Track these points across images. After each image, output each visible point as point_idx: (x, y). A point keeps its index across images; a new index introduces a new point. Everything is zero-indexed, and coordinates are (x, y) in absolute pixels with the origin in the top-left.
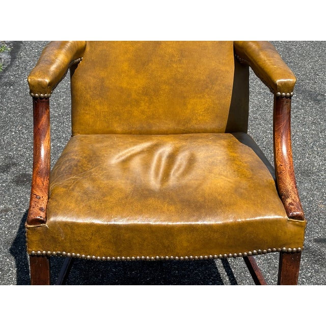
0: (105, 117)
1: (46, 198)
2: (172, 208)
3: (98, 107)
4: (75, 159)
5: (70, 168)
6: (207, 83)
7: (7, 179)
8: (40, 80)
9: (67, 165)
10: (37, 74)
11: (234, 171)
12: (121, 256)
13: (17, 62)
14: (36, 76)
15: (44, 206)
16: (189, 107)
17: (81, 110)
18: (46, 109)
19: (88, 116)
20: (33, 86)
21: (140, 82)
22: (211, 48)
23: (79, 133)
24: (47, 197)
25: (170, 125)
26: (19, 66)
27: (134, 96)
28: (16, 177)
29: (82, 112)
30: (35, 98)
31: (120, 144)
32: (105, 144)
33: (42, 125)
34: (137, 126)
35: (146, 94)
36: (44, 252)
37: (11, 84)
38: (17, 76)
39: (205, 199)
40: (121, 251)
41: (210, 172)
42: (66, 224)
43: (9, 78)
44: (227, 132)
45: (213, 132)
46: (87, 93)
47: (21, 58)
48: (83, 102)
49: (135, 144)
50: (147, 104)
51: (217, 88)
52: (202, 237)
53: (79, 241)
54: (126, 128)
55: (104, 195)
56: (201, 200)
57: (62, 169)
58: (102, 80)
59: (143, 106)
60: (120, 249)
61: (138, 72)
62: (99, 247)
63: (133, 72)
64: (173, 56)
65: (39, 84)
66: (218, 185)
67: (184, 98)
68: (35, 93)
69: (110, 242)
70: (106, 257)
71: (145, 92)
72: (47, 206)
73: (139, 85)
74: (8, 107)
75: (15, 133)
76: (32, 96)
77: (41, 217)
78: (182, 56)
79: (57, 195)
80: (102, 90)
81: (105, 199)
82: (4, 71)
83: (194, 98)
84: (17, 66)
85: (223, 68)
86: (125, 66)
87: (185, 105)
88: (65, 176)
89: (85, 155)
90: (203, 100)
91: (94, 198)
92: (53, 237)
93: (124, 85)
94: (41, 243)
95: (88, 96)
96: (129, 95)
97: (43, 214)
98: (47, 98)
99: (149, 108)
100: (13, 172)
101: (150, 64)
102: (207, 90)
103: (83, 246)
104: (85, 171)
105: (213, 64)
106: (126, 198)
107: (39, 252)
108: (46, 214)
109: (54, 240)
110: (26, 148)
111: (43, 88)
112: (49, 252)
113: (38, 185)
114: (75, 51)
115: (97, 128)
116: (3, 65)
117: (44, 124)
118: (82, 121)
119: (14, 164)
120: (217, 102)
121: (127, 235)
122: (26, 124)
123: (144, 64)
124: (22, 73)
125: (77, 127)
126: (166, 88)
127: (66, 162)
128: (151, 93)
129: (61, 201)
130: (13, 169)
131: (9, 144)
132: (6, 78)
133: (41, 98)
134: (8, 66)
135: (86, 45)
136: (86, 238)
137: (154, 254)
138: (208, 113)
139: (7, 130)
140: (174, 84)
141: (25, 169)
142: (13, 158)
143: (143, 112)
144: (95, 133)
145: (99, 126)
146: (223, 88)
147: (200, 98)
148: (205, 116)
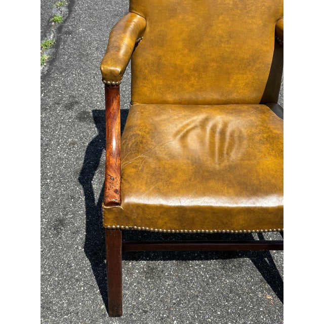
0: (160, 89)
1: (119, 179)
2: (231, 191)
3: (155, 81)
4: (139, 134)
5: (136, 145)
6: (250, 61)
7: (72, 115)
8: (112, 68)
9: (133, 141)
10: (109, 62)
12: (184, 229)
13: (73, 15)
14: (109, 65)
15: (118, 187)
16: (233, 81)
17: (140, 83)
18: (117, 95)
19: (146, 89)
20: (106, 75)
21: (192, 60)
22: (256, 31)
23: (137, 102)
24: (120, 177)
25: (214, 96)
26: (74, 18)
27: (186, 71)
28: (79, 114)
29: (141, 84)
30: (107, 86)
31: (176, 117)
32: (163, 117)
33: (113, 109)
35: (196, 70)
36: (118, 226)
37: (69, 33)
38: (74, 26)
39: (260, 182)
40: (184, 226)
42: (138, 206)
43: (68, 28)
44: (261, 103)
45: (249, 103)
46: (146, 68)
47: (76, 11)
48: (142, 77)
49: (188, 117)
50: (197, 79)
51: (258, 66)
52: (257, 217)
53: (149, 219)
55: (170, 177)
56: (256, 182)
57: (130, 145)
58: (160, 57)
59: (193, 80)
60: (184, 225)
61: (190, 50)
62: (166, 223)
63: (186, 51)
64: (222, 37)
65: (112, 72)
66: (270, 166)
67: (229, 74)
68: (107, 81)
69: (176, 219)
70: (171, 230)
71: (196, 69)
72: (120, 187)
73: (190, 63)
74: (69, 53)
76: (104, 83)
77: (116, 200)
78: (230, 37)
79: (129, 176)
80: (158, 66)
81: (171, 180)
82: (65, 21)
83: (237, 74)
84: (73, 18)
85: (264, 49)
86: (180, 45)
87: (229, 80)
88: (133, 155)
89: (147, 130)
90: (245, 76)
91: (162, 179)
92: (126, 216)
93: (178, 62)
94: (116, 220)
95: (146, 71)
96: (182, 71)
97: (117, 196)
98: (118, 85)
99: (198, 82)
100: (76, 109)
101: (202, 44)
102: (249, 67)
103: (152, 222)
105: (257, 45)
106: (190, 180)
107: (114, 226)
108: (120, 196)
109: (128, 218)
110: (84, 89)
111: (115, 76)
112: (122, 227)
113: (111, 166)
114: (138, 32)
115: (153, 98)
116: (63, 17)
117: (115, 108)
118: (140, 93)
119: (77, 103)
120: (257, 77)
121: (191, 215)
123: (196, 44)
124: (77, 24)
125: (136, 97)
126: (214, 64)
127: (131, 136)
128: (199, 69)
129: (133, 184)
130: (76, 107)
131: (72, 84)
132: (65, 28)
133: (113, 85)
134: (67, 18)
135: (146, 26)
136: (156, 217)
137: (213, 228)
138: (247, 87)
139: (70, 72)
140: (221, 62)
141: (84, 106)
142: (75, 97)
143: (192, 86)
144: (151, 102)
145: (155, 96)
146: (263, 66)
147: (243, 74)
148: (244, 89)
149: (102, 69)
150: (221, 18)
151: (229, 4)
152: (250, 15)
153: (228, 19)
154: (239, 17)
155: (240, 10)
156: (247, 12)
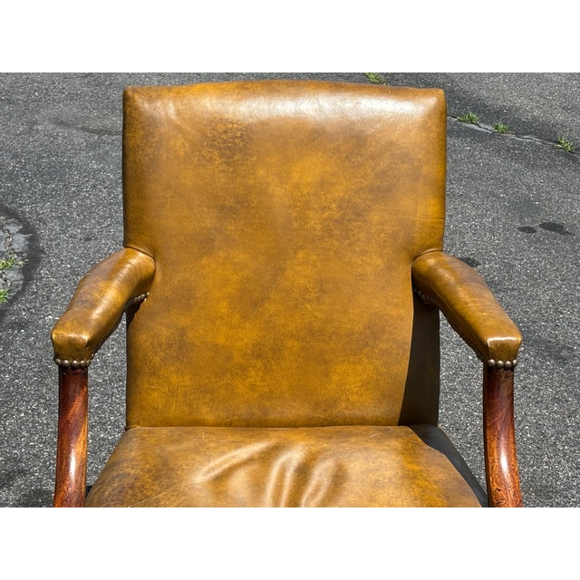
0: (185, 395)
3: (174, 379)
4: (129, 474)
5: (120, 492)
6: (366, 337)
7: (7, 500)
8: (73, 335)
9: (116, 485)
10: (68, 325)
11: (415, 499)
13: (34, 287)
14: (67, 330)
16: (335, 378)
17: (143, 384)
18: (82, 387)
19: (155, 395)
20: (60, 347)
21: (249, 335)
22: (372, 278)
23: (138, 424)
25: (299, 410)
26: (37, 292)
27: (237, 358)
28: (25, 495)
29: (146, 386)
30: (62, 368)
31: (213, 445)
32: (185, 445)
33: (74, 415)
34: (243, 411)
35: (259, 356)
37: (21, 325)
38: (33, 311)
41: (371, 501)
43: (18, 315)
44: (401, 423)
45: (376, 423)
46: (156, 353)
47: (41, 278)
48: (147, 370)
49: (238, 445)
50: (260, 374)
51: (383, 346)
54: (222, 414)
58: (183, 332)
59: (254, 376)
61: (244, 317)
63: (236, 318)
64: (307, 290)
65: (72, 342)
67: (326, 362)
68: (63, 360)
71: (258, 353)
73: (246, 340)
74: (15, 367)
75: (26, 413)
76: (57, 363)
78: (322, 290)
80: (181, 349)
82: (11, 302)
83: (343, 362)
84: (33, 293)
85: (394, 313)
86: (223, 308)
87: (327, 375)
89: (148, 466)
90: (359, 368)
93: (221, 340)
95: (157, 359)
96: (229, 358)
98: (85, 368)
99: (263, 380)
100: (19, 486)
101: (266, 305)
102: (366, 350)
104: (148, 497)
105: (377, 306)
110: (44, 443)
111: (78, 350)
114: (136, 283)
115: (171, 415)
116: (9, 291)
117: (77, 412)
118: (144, 403)
119: (22, 472)
120: (384, 370)
122: (45, 399)
123: (256, 305)
124: (42, 306)
125: (136, 414)
126: (294, 345)
127: (114, 479)
128: (265, 354)
130: (19, 481)
131: (14, 434)
132: (12, 314)
133: (73, 368)
134: (19, 293)
135: (155, 271)
138: (367, 389)
139: (13, 408)
140: (308, 339)
141: (40, 480)
142: (20, 461)
143: (253, 387)
144: (168, 423)
145: (174, 411)
146: (394, 347)
147: (354, 363)
148: (362, 395)
149: (54, 336)
150: (301, 254)
151: (314, 229)
152: (357, 249)
153: (315, 258)
154: (335, 252)
155: (337, 240)
156: (350, 244)
